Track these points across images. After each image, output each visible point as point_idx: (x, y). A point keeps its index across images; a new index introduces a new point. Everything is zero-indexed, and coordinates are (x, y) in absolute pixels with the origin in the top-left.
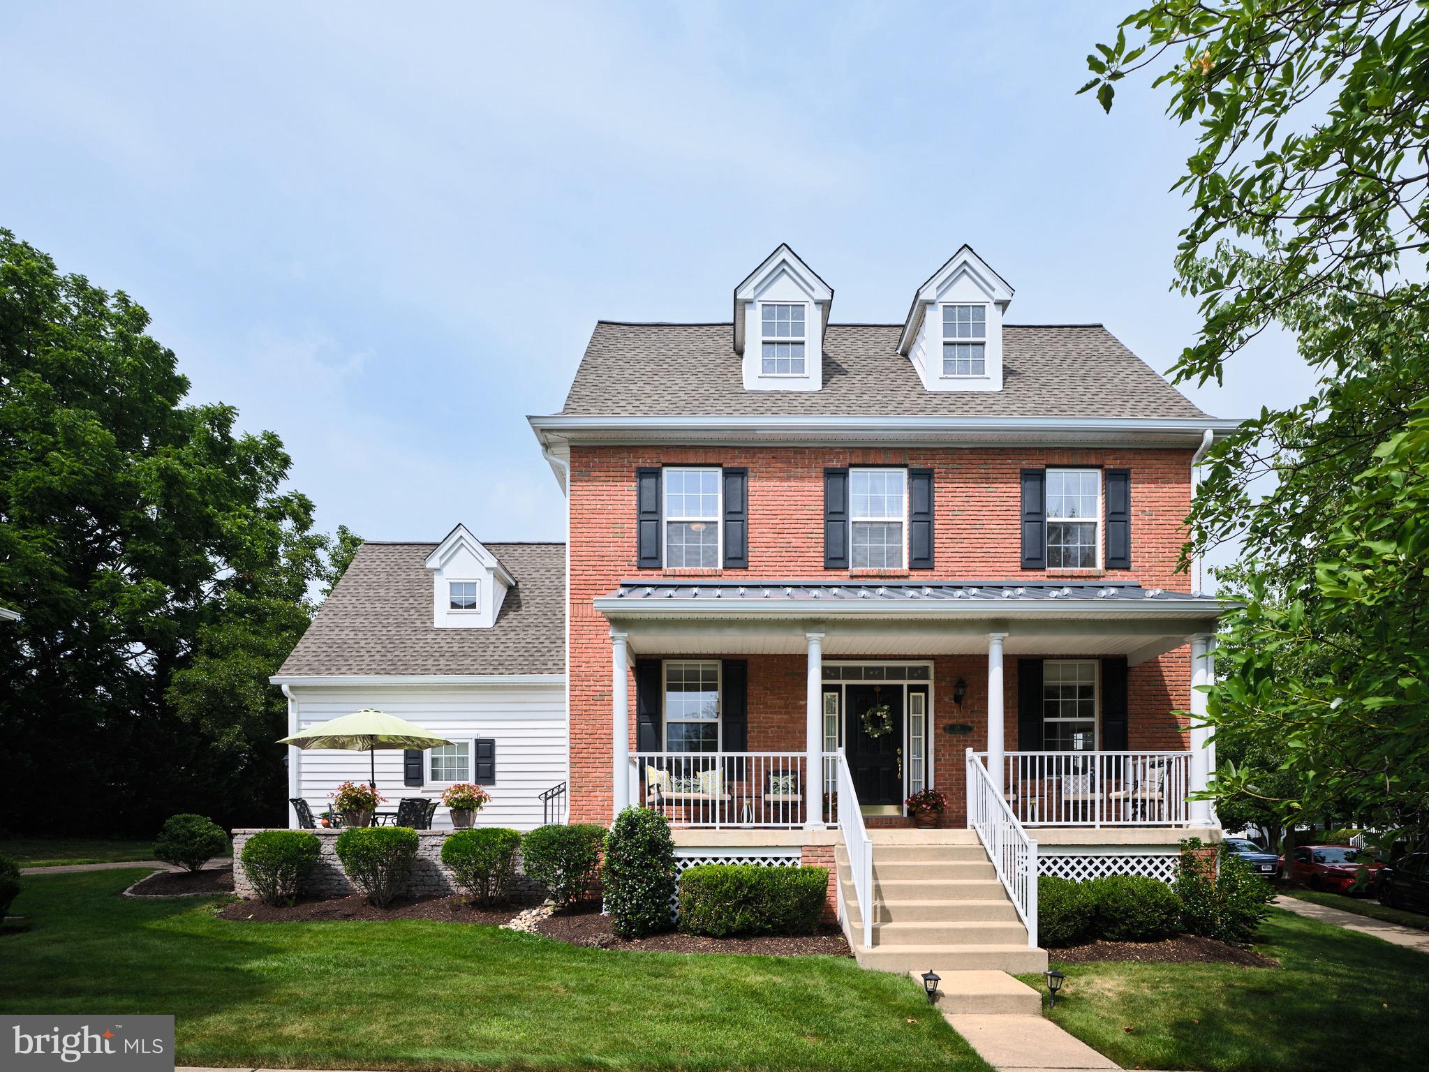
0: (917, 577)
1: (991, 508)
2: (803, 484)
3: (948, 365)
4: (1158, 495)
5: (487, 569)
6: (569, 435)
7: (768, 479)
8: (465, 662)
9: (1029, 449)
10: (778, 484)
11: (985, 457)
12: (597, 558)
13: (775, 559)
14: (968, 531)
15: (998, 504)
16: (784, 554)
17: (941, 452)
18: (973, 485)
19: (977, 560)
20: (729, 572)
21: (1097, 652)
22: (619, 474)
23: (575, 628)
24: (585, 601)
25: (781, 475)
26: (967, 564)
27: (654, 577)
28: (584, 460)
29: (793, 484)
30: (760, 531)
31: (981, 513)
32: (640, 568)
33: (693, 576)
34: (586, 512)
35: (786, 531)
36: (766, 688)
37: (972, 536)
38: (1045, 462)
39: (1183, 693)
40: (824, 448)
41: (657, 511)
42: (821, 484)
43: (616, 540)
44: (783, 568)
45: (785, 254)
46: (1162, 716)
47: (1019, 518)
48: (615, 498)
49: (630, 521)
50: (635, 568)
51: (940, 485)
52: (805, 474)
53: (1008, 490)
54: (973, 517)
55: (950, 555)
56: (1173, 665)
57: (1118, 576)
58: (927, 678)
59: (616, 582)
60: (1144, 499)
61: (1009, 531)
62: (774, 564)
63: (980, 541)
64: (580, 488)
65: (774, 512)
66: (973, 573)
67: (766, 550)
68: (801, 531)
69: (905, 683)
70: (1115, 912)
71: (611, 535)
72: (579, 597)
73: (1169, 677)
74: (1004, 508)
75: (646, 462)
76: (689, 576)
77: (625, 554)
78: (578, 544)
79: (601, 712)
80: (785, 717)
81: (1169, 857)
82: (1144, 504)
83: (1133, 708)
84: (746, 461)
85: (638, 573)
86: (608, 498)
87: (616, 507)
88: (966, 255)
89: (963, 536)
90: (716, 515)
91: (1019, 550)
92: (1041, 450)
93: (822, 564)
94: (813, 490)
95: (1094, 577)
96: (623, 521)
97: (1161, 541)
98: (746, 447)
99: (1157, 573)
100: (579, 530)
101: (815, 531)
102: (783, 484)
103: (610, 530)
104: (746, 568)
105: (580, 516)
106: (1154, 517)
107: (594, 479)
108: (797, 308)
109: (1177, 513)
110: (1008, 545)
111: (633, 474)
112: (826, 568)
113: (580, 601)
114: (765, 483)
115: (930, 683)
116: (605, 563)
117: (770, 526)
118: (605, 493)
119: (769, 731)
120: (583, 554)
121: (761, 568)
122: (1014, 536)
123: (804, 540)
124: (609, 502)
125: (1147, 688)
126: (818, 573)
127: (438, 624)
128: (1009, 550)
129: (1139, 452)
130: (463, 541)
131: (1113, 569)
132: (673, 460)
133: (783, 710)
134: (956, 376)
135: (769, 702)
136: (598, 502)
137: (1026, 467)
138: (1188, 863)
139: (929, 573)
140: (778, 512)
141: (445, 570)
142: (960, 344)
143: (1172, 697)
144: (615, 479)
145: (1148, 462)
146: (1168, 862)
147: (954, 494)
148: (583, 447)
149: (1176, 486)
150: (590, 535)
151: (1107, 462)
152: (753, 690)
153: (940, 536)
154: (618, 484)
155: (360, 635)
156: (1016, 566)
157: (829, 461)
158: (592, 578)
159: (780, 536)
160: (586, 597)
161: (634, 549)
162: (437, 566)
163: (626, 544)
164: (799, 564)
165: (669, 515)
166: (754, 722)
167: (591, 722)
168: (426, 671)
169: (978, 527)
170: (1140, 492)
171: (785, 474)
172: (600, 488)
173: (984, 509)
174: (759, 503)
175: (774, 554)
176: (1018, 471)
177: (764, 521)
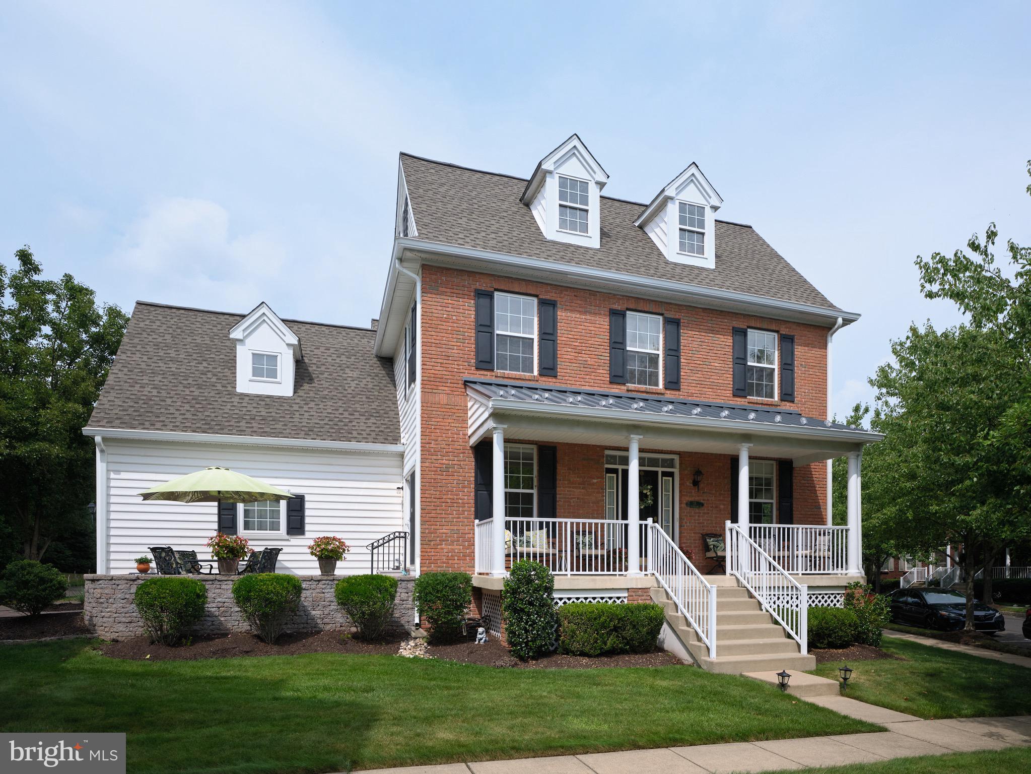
0: (670, 395)
1: (715, 352)
2: (596, 319)
3: (682, 246)
4: (809, 355)
5: (288, 345)
6: (423, 256)
7: (572, 311)
8: (276, 426)
9: (737, 314)
10: (578, 316)
11: (711, 315)
12: (443, 357)
13: (576, 372)
14: (701, 366)
15: (719, 349)
16: (582, 369)
17: (685, 308)
18: (704, 334)
19: (707, 386)
20: (544, 379)
21: (776, 456)
22: (461, 292)
23: (426, 412)
24: (434, 391)
25: (580, 309)
26: (701, 389)
27: (487, 377)
28: (434, 277)
29: (588, 317)
30: (566, 350)
31: (710, 354)
32: (477, 369)
33: (517, 379)
34: (435, 319)
35: (583, 352)
36: (569, 469)
37: (703, 370)
38: (746, 324)
39: (822, 486)
40: (610, 293)
41: (491, 326)
42: (607, 319)
43: (459, 344)
44: (582, 380)
45: (575, 142)
46: (811, 501)
47: (731, 360)
48: (458, 311)
49: (470, 331)
50: (473, 368)
51: (685, 331)
52: (597, 311)
53: (725, 340)
54: (704, 357)
55: (690, 381)
56: (817, 467)
57: (787, 407)
58: (672, 467)
59: (459, 378)
60: (801, 357)
61: (726, 369)
62: (575, 375)
63: (709, 373)
64: (430, 299)
65: (575, 337)
66: (704, 396)
67: (570, 364)
68: (593, 353)
69: (660, 470)
70: (826, 630)
71: (455, 340)
72: (430, 387)
73: (815, 475)
74: (723, 352)
75: (483, 285)
76: (514, 379)
77: (466, 356)
78: (429, 344)
79: (447, 481)
80: (583, 491)
81: (838, 594)
82: (802, 360)
83: (795, 495)
84: (555, 295)
85: (475, 372)
86: (452, 310)
87: (458, 318)
88: (693, 170)
89: (698, 369)
90: (532, 334)
91: (732, 383)
92: (745, 315)
93: (608, 379)
94: (602, 324)
95: (775, 405)
96: (465, 330)
97: (811, 385)
98: (555, 285)
99: (809, 406)
100: (430, 333)
101: (603, 354)
102: (582, 317)
103: (455, 336)
104: (556, 377)
105: (430, 322)
106: (807, 369)
107: (443, 293)
108: (583, 184)
109: (819, 368)
110: (725, 379)
111: (472, 294)
112: (611, 383)
113: (431, 391)
114: (569, 314)
115: (676, 471)
116: (450, 362)
117: (573, 347)
118: (450, 306)
119: (572, 501)
120: (433, 352)
121: (567, 378)
122: (729, 372)
123: (596, 360)
124: (453, 314)
125: (803, 482)
126: (606, 386)
127: (240, 389)
128: (726, 382)
129: (799, 324)
130: (265, 318)
131: (785, 401)
132: (502, 288)
133: (581, 486)
134: (687, 253)
135: (571, 480)
136: (445, 312)
137: (736, 326)
138: (849, 598)
139: (677, 393)
140: (578, 337)
141: (247, 341)
142: (689, 231)
143: (817, 489)
144: (458, 296)
145: (804, 332)
146: (838, 597)
147: (693, 339)
148: (432, 266)
149: (819, 350)
150: (438, 338)
151: (782, 329)
152: (561, 470)
153: (684, 367)
154: (461, 300)
155: (164, 393)
156: (729, 393)
157: (613, 304)
158: (440, 372)
159: (580, 355)
160: (435, 387)
161: (472, 353)
162: (241, 337)
163: (467, 349)
164: (592, 377)
165: (498, 330)
166: (560, 494)
167: (439, 489)
168: (241, 432)
169: (707, 363)
170: (800, 351)
171: (583, 310)
172: (446, 301)
173: (711, 351)
174: (565, 328)
175: (575, 368)
176: (731, 328)
177: (568, 343)
